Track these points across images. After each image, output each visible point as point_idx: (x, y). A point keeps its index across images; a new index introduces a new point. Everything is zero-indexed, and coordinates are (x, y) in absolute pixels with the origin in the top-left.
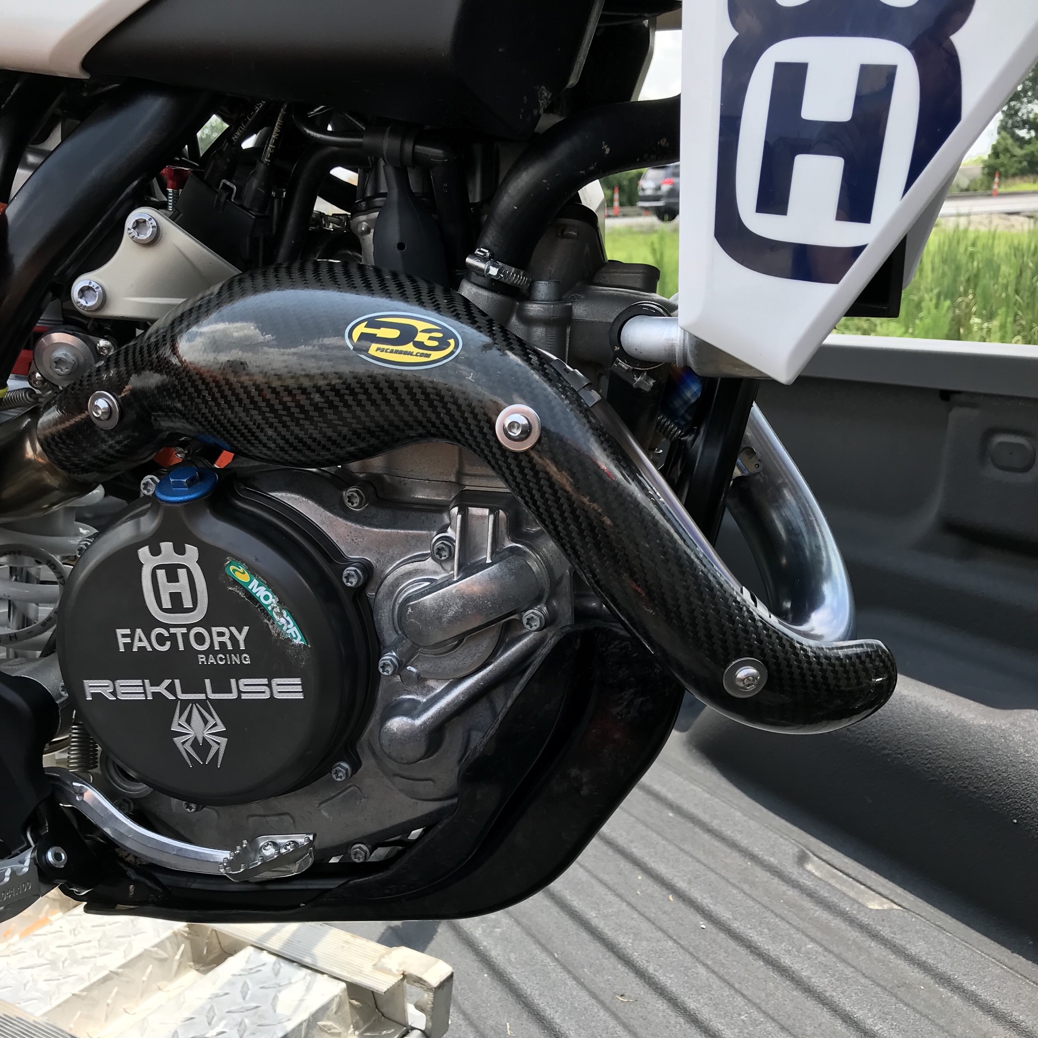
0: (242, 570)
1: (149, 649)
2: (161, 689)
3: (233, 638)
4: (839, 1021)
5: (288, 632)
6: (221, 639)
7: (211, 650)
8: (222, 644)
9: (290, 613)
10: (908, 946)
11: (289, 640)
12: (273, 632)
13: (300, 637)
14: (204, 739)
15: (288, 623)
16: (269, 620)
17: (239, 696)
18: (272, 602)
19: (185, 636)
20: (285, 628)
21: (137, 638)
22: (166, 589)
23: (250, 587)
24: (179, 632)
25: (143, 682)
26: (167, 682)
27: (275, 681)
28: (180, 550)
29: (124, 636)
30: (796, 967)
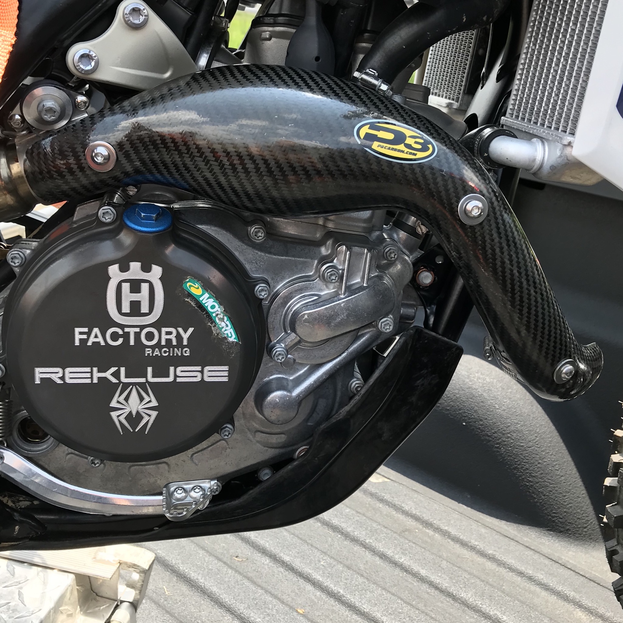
0: (197, 286)
1: (103, 343)
2: (108, 375)
3: (179, 337)
4: (378, 558)
5: (225, 332)
6: (168, 337)
7: (158, 345)
8: (169, 341)
9: (230, 319)
10: (403, 505)
11: (225, 338)
12: (214, 332)
13: (234, 336)
14: (138, 413)
15: (227, 326)
16: (212, 323)
17: (175, 379)
18: (218, 311)
19: (138, 335)
20: (223, 330)
21: (93, 335)
22: (128, 297)
23: (201, 299)
24: (132, 331)
25: (92, 370)
26: (113, 370)
27: (207, 368)
28: (146, 269)
29: (81, 333)
30: (343, 525)
